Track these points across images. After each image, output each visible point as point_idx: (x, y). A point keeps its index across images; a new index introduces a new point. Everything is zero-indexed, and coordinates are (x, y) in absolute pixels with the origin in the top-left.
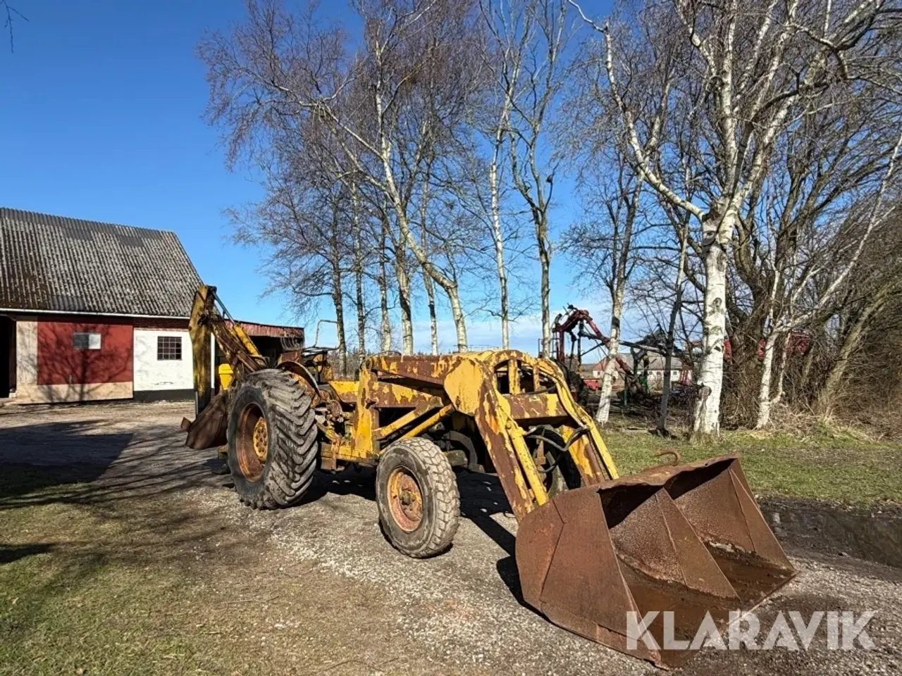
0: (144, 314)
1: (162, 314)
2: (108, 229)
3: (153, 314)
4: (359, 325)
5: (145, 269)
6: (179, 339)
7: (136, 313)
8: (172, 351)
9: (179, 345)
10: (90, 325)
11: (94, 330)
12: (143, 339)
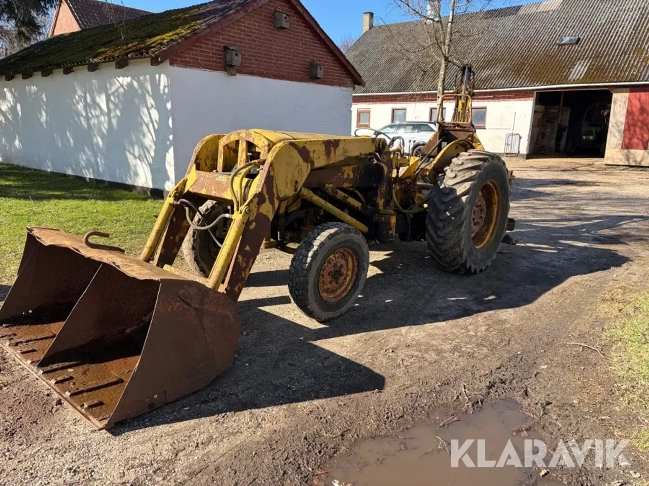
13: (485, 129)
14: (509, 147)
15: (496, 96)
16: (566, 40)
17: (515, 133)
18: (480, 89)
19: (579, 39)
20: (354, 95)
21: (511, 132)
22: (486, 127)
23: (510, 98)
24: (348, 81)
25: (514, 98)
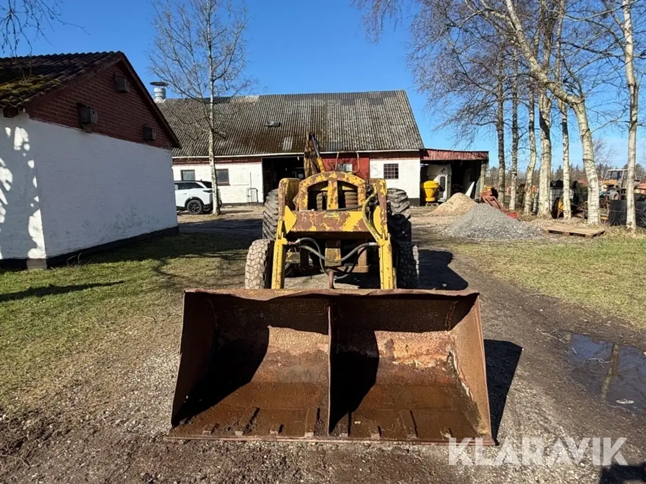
0: (375, 150)
1: (385, 149)
2: (365, 96)
3: (380, 149)
4: (513, 146)
5: (381, 120)
6: (397, 165)
7: (370, 150)
8: (393, 173)
9: (397, 169)
10: (347, 159)
11: (348, 162)
12: (375, 167)
13: (229, 185)
14: (250, 198)
15: (234, 161)
16: (272, 123)
17: (252, 187)
18: (221, 155)
19: (280, 123)
20: (173, 157)
21: (249, 187)
22: (230, 183)
23: (244, 162)
24: (168, 144)
25: (248, 162)
